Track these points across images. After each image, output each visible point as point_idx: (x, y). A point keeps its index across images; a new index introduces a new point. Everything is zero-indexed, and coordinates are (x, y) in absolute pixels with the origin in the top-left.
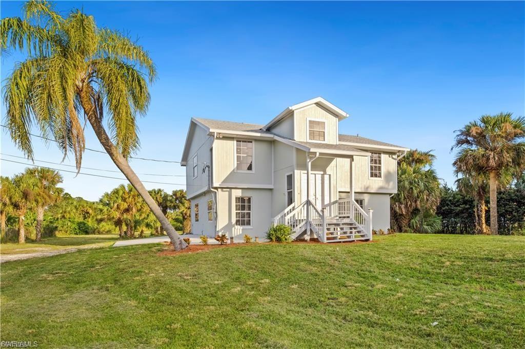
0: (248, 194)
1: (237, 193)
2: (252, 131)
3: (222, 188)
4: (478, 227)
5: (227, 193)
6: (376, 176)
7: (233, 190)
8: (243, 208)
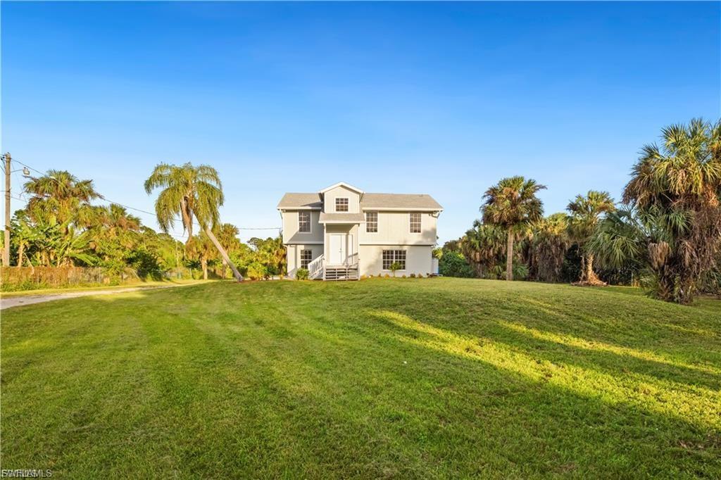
0: (309, 248)
1: (302, 247)
2: (305, 206)
3: (291, 244)
4: (583, 274)
5: (294, 249)
6: (415, 231)
7: (298, 246)
8: (306, 257)
